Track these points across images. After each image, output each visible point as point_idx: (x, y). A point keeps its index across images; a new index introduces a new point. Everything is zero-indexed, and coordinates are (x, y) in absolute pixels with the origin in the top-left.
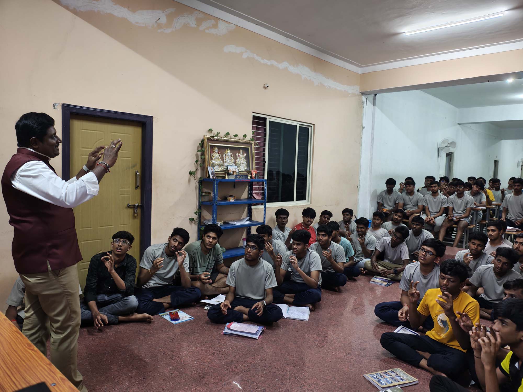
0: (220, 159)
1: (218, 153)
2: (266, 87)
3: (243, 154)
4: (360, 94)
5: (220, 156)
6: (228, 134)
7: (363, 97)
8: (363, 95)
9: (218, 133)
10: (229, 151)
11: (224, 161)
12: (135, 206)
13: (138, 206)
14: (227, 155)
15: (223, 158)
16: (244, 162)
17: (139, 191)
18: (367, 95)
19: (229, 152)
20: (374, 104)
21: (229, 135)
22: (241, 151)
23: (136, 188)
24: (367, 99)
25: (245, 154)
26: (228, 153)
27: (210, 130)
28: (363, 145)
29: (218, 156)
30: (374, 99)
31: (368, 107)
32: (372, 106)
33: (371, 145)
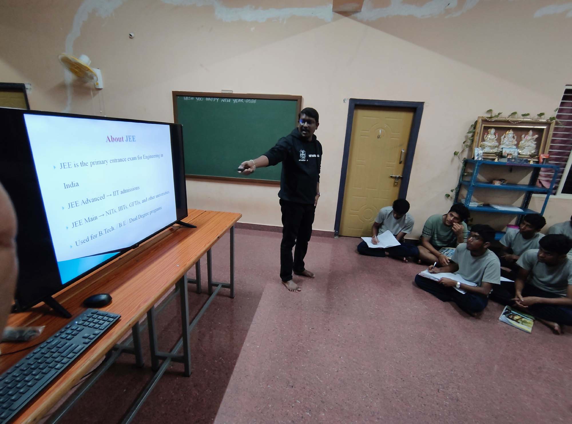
5: (496, 137)
6: (514, 113)
9: (499, 114)
12: (396, 177)
13: (399, 177)
15: (500, 139)
17: (402, 165)
19: (510, 133)
21: (516, 115)
23: (400, 163)
27: (490, 111)
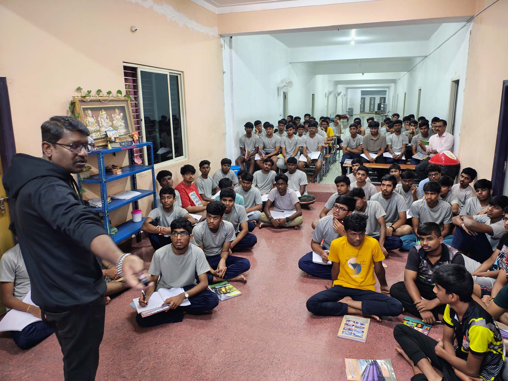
0: (96, 124)
1: (92, 116)
2: (134, 31)
3: (119, 114)
4: (219, 36)
5: (94, 120)
6: (99, 91)
7: (221, 39)
8: (221, 37)
9: (89, 92)
10: (104, 112)
11: (101, 125)
13: (4, 200)
14: (102, 117)
16: (122, 123)
18: (224, 37)
20: (231, 47)
21: (101, 93)
22: (117, 111)
24: (224, 42)
25: (122, 114)
26: (104, 115)
27: (79, 89)
28: (225, 91)
29: (93, 120)
30: (231, 42)
31: (226, 50)
32: (229, 48)
33: (231, 90)
